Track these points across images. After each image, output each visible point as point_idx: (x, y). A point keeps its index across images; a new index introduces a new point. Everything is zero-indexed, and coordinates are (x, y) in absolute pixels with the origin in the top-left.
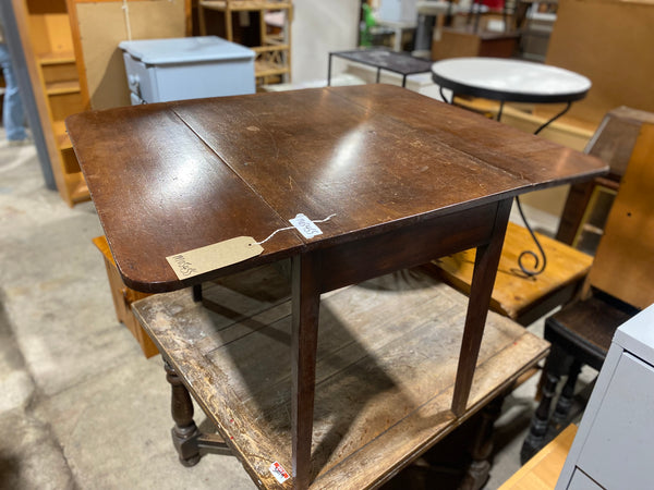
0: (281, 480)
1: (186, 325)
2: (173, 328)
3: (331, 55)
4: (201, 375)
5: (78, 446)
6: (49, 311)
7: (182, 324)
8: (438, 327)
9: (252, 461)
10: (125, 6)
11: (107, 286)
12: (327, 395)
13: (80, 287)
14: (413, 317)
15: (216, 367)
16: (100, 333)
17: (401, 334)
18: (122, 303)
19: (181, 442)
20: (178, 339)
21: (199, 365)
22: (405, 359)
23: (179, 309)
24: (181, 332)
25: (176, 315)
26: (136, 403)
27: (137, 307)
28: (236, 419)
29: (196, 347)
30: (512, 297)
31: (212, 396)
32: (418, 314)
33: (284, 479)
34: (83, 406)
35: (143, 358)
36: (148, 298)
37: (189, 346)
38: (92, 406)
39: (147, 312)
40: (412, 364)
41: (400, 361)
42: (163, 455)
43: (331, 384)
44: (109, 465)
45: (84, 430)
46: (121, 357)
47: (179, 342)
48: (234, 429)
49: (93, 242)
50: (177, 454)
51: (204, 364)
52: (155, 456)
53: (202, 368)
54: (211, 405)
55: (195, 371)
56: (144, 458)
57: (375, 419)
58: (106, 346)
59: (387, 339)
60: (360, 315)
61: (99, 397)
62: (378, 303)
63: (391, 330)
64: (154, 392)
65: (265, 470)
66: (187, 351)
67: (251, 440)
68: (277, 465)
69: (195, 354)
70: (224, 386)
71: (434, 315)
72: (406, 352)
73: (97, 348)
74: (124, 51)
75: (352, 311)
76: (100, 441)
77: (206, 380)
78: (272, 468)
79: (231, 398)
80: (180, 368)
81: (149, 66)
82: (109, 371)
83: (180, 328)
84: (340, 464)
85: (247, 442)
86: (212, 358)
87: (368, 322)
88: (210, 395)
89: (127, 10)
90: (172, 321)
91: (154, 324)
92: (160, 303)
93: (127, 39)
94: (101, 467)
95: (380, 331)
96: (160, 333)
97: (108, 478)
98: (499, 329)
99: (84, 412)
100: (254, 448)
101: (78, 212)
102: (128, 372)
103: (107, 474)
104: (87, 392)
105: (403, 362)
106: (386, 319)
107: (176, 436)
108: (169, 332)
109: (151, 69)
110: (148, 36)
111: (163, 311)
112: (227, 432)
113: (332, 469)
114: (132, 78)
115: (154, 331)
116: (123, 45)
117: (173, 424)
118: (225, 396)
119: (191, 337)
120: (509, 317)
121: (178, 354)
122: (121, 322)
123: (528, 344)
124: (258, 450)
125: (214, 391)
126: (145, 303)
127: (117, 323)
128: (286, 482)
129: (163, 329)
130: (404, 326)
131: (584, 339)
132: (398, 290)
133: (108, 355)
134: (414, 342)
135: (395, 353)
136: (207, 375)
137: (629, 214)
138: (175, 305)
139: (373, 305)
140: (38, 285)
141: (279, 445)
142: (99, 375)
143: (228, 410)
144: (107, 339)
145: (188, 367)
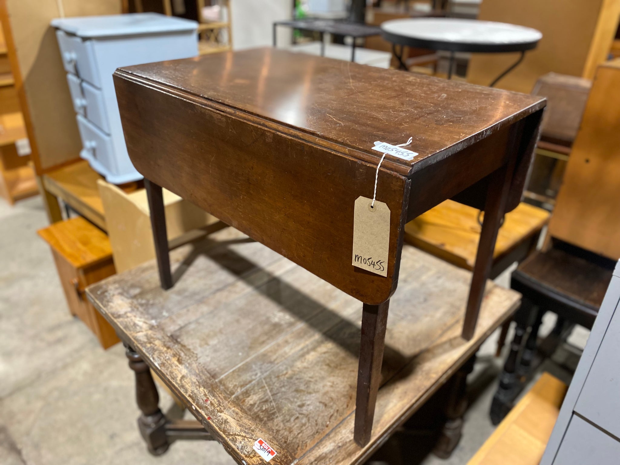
0: (268, 458)
1: (146, 306)
2: (133, 310)
3: (275, 25)
4: (168, 356)
5: (37, 446)
7: (142, 305)
9: (234, 441)
11: (57, 280)
12: (305, 364)
13: (27, 285)
15: (183, 346)
16: (52, 329)
18: (74, 295)
19: (149, 431)
20: (139, 321)
21: (165, 345)
23: (137, 291)
24: (142, 313)
25: (135, 297)
26: (97, 397)
27: (92, 291)
28: (211, 398)
29: (160, 328)
31: (183, 377)
34: (39, 404)
35: (100, 350)
36: (103, 282)
37: (152, 327)
38: (49, 404)
39: (103, 296)
42: (130, 447)
43: (308, 352)
45: (42, 430)
46: (77, 351)
47: (140, 324)
48: (211, 408)
49: (39, 233)
50: (144, 445)
51: (170, 344)
52: (121, 450)
53: (168, 348)
54: (183, 386)
55: (161, 352)
56: (109, 452)
58: (59, 341)
61: (56, 394)
64: (115, 383)
65: (249, 449)
66: (150, 332)
67: (230, 419)
69: (159, 335)
70: (194, 365)
73: (50, 344)
74: (57, 29)
76: (61, 440)
77: (174, 361)
78: (256, 446)
79: (204, 377)
80: (144, 351)
81: (85, 39)
82: (65, 367)
83: (141, 309)
84: (328, 435)
85: (226, 422)
86: (178, 337)
88: (180, 376)
90: (132, 304)
91: (112, 307)
92: (117, 285)
93: (59, 17)
96: (119, 316)
99: (40, 411)
100: (234, 426)
101: (20, 209)
102: (85, 366)
104: (43, 390)
107: (142, 425)
108: (129, 315)
109: (88, 43)
110: (82, 13)
111: (121, 294)
112: (203, 413)
113: (321, 441)
114: (68, 56)
115: (113, 314)
116: (55, 22)
117: (138, 413)
118: (197, 375)
119: (153, 318)
121: (141, 336)
122: (74, 315)
123: (500, 297)
124: (239, 429)
125: (184, 371)
126: (99, 288)
127: (70, 318)
128: (273, 459)
129: (122, 312)
131: (551, 287)
133: (62, 350)
136: (174, 355)
137: (587, 161)
138: (133, 286)
141: (261, 420)
142: (54, 372)
143: (202, 389)
144: (60, 334)
145: (154, 349)
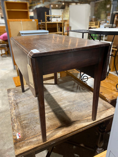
1: (16, 95)
6: (5, 95)
8: (84, 102)
9: (13, 131)
10: (21, 22)
14: (78, 99)
15: (18, 106)
17: (72, 103)
21: (14, 105)
22: (70, 110)
23: (17, 92)
24: (14, 97)
30: (111, 97)
32: (79, 99)
33: (19, 138)
34: (4, 117)
37: (14, 100)
38: (6, 117)
40: (72, 112)
41: (68, 110)
44: (4, 132)
45: (2, 122)
47: (12, 99)
57: (53, 125)
59: (67, 104)
60: (62, 97)
62: (69, 95)
63: (70, 102)
65: (15, 134)
68: (19, 133)
69: (14, 102)
70: (17, 111)
71: (84, 99)
72: (71, 108)
75: (61, 96)
76: (4, 126)
77: (14, 109)
78: (17, 134)
80: (9, 105)
84: (37, 136)
85: (15, 126)
86: (18, 103)
87: (64, 99)
88: (12, 112)
89: (22, 24)
90: (14, 94)
91: (9, 94)
92: (13, 90)
94: (2, 132)
95: (66, 102)
97: (3, 135)
98: (103, 105)
99: (4, 118)
103: (3, 134)
105: (69, 111)
106: (70, 99)
108: (11, 96)
110: (27, 30)
111: (13, 92)
112: (11, 122)
113: (34, 137)
118: (16, 113)
119: (16, 98)
120: (108, 102)
123: (112, 110)
124: (16, 128)
125: (14, 112)
130: (74, 101)
132: (76, 92)
134: (75, 106)
135: (68, 108)
136: (14, 107)
138: (17, 90)
139: (67, 95)
140: (5, 89)
141: (23, 128)
143: (15, 117)
